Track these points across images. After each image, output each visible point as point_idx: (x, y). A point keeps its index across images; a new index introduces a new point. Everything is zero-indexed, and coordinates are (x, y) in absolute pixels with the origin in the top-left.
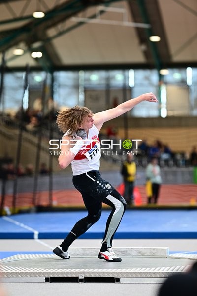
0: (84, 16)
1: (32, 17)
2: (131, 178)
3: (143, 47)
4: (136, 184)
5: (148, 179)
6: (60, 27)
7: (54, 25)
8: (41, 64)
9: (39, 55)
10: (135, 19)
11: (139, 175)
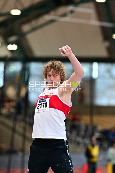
0: (55, 15)
1: (9, 14)
3: (107, 44)
4: (99, 166)
5: (109, 160)
6: (34, 23)
7: (29, 21)
8: (16, 55)
9: (14, 47)
10: (100, 18)
11: (101, 157)
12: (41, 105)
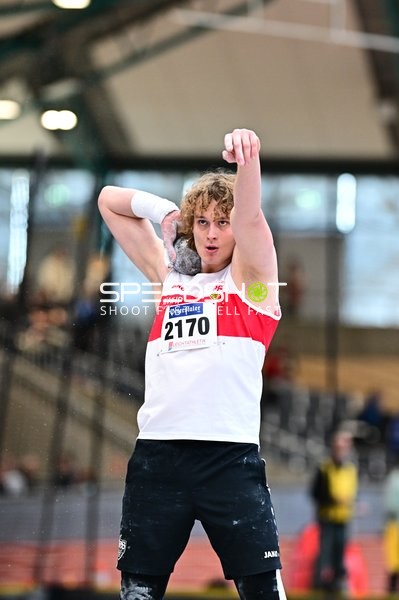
0: (209, 9)
1: (49, 4)
2: (341, 513)
3: (387, 111)
4: (355, 535)
5: (391, 516)
6: (136, 38)
7: (116, 30)
8: (71, 148)
9: (66, 120)
11: (366, 505)
12: (179, 324)
